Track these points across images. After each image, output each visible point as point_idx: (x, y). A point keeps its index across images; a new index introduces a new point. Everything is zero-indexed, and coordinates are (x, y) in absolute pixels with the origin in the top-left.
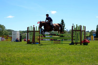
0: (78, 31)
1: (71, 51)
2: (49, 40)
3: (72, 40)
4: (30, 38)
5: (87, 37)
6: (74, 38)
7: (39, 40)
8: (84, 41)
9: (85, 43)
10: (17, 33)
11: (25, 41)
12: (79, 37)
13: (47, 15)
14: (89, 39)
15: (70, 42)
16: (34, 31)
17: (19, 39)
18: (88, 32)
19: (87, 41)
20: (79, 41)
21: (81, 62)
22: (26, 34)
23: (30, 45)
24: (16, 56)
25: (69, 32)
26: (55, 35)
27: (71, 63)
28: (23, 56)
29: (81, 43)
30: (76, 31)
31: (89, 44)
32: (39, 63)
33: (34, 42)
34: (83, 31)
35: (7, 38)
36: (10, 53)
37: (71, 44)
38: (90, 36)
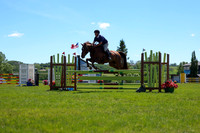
0: (153, 64)
1: (139, 104)
2: (95, 82)
3: (142, 82)
4: (57, 79)
5: (172, 76)
6: (145, 78)
7: (75, 82)
8: (167, 83)
9: (169, 89)
10: (30, 68)
11: (46, 83)
12: (157, 75)
13: (97, 32)
14: (175, 80)
15: (139, 87)
16: (64, 65)
17: (33, 79)
18: (175, 65)
19: (172, 83)
20: (156, 85)
21: (161, 127)
22: (49, 69)
23: (55, 92)
24: (26, 114)
25: (136, 66)
26: (106, 72)
27: (140, 129)
28: (41, 115)
29: (160, 89)
30: (150, 63)
31: (175, 90)
32: (74, 130)
33: (64, 87)
34: (164, 63)
35: (9, 79)
36: (15, 109)
37: (139, 91)
38: (178, 74)
